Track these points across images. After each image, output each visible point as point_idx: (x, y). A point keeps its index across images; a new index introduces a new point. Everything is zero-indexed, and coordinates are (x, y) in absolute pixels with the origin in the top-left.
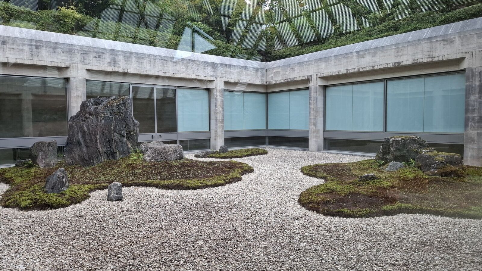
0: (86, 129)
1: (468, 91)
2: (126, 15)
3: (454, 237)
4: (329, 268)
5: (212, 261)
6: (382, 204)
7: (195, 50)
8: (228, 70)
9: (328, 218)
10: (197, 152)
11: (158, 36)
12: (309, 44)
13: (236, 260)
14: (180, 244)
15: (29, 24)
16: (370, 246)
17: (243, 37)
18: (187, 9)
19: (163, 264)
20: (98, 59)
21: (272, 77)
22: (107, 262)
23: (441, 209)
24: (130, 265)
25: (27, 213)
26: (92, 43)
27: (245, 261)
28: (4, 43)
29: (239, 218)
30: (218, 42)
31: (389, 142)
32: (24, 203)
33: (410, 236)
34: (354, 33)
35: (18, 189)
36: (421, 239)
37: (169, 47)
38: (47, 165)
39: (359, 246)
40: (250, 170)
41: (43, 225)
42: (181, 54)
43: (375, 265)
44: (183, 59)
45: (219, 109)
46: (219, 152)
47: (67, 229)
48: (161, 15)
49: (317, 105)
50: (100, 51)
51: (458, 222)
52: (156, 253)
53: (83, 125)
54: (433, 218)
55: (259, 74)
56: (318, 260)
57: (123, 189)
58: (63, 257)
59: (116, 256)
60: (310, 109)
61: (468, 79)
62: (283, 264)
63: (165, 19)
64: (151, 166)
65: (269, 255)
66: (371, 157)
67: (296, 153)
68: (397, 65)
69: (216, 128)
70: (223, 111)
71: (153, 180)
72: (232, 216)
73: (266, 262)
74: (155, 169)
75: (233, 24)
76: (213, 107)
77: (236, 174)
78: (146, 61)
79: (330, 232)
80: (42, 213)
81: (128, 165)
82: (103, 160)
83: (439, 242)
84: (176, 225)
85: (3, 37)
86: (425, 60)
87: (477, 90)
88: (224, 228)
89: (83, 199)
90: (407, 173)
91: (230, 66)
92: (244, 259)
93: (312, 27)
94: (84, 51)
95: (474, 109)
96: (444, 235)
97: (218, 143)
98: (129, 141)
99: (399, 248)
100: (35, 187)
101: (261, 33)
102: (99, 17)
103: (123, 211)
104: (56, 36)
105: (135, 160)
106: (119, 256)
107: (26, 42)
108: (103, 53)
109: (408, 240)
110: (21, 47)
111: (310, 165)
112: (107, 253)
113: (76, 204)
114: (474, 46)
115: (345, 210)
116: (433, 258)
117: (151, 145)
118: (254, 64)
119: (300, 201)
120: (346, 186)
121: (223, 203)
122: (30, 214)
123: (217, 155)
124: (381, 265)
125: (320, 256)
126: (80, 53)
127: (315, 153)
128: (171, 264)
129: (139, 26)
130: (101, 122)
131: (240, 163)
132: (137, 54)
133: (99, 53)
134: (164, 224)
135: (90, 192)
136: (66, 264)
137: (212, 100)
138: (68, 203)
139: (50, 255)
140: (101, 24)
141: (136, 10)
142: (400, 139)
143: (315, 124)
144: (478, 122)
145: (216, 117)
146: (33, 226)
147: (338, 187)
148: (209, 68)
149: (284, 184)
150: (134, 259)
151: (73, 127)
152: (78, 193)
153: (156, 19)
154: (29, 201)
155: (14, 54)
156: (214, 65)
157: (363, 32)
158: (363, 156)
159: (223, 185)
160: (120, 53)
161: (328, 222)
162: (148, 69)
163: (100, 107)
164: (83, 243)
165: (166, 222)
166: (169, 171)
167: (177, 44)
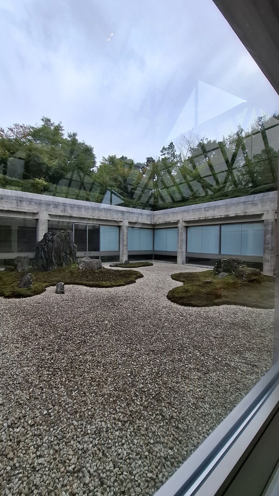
0: (46, 249)
1: (266, 232)
2: (73, 183)
3: (252, 320)
4: (178, 339)
5: (112, 334)
6: (214, 299)
7: (113, 204)
8: (132, 215)
9: (182, 307)
10: (111, 263)
11: (91, 195)
12: (178, 202)
13: (126, 334)
14: (95, 323)
15: (17, 188)
16: (204, 325)
17: (140, 197)
18: (108, 180)
19: (83, 335)
20: (55, 208)
21: (157, 220)
22: (51, 333)
23: (246, 303)
24: (64, 335)
25: (8, 300)
26: (52, 199)
27: (131, 334)
28: (2, 198)
29: (131, 307)
30: (126, 199)
31: (221, 261)
32: (7, 294)
33: (227, 319)
34: (203, 197)
35: (5, 285)
36: (233, 321)
37: (97, 202)
38: (23, 270)
39: (198, 325)
40: (141, 276)
41: (16, 308)
42: (103, 205)
43: (205, 338)
44: (105, 209)
45: (125, 238)
46: (124, 264)
47: (30, 311)
48: (93, 184)
49: (182, 237)
50: (57, 204)
51: (255, 311)
52: (79, 328)
53: (45, 247)
54: (242, 308)
55: (149, 218)
56: (173, 334)
57: (65, 286)
58: (26, 329)
59: (56, 329)
60: (178, 239)
61: (265, 226)
62: (153, 336)
63: (96, 185)
64: (83, 272)
65: (145, 331)
66: (211, 268)
67: (170, 265)
68: (226, 216)
69: (123, 249)
70: (127, 239)
71: (83, 281)
72: (126, 306)
73: (143, 335)
74: (85, 274)
75: (135, 189)
76: (121, 237)
77: (132, 279)
78: (83, 210)
79: (182, 316)
80: (17, 300)
81: (70, 271)
82: (55, 268)
83: (243, 323)
84: (94, 310)
85: (1, 195)
86: (242, 214)
87: (270, 232)
88: (122, 313)
89: (42, 292)
90: (230, 280)
91: (132, 213)
92: (130, 333)
93: (180, 193)
94: (47, 204)
95: (269, 243)
96: (246, 319)
97: (124, 258)
98: (71, 256)
99: (220, 327)
100: (15, 284)
101: (151, 194)
102: (57, 184)
103: (64, 300)
104: (32, 195)
105: (74, 268)
106: (58, 329)
107: (14, 198)
108: (59, 205)
109: (226, 322)
110: (11, 201)
111: (177, 273)
112: (51, 327)
113: (37, 295)
114: (268, 207)
115: (192, 302)
116: (239, 333)
117: (83, 259)
118: (147, 212)
119: (167, 296)
120: (195, 288)
121: (122, 297)
122: (10, 301)
123: (123, 266)
124: (209, 338)
125: (175, 332)
126: (45, 205)
127: (180, 265)
128: (87, 335)
129: (80, 189)
130: (55, 246)
131: (136, 271)
132: (78, 205)
133: (56, 205)
134: (87, 309)
135: (46, 288)
136: (27, 334)
137: (121, 232)
138: (32, 294)
139: (18, 327)
140: (58, 188)
141: (79, 180)
142: (226, 259)
143: (181, 248)
144: (271, 251)
145: (123, 243)
146: (11, 309)
147: (190, 288)
148: (120, 214)
149: (160, 286)
150: (66, 331)
151: (39, 248)
152: (39, 288)
153: (90, 185)
154: (10, 293)
155: (7, 205)
156: (123, 212)
157: (208, 197)
158: (208, 268)
159: (124, 285)
160: (68, 205)
161: (182, 310)
162: (84, 214)
163: (55, 237)
164: (38, 321)
165: (88, 308)
166: (93, 275)
167: (102, 200)
